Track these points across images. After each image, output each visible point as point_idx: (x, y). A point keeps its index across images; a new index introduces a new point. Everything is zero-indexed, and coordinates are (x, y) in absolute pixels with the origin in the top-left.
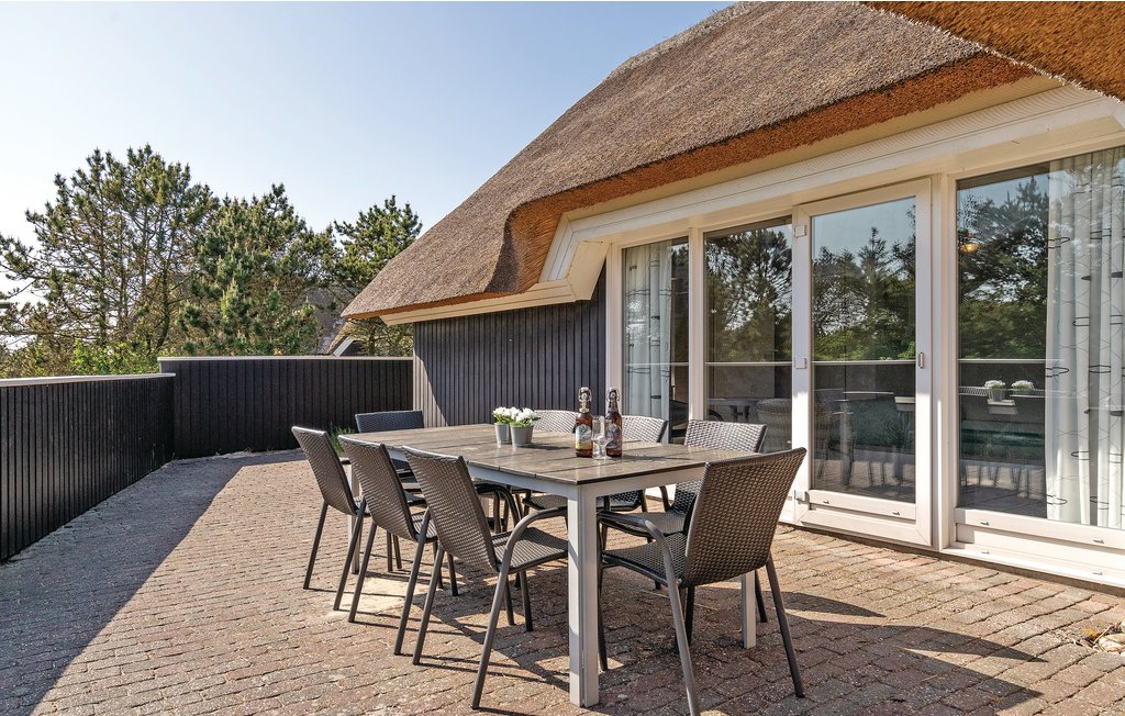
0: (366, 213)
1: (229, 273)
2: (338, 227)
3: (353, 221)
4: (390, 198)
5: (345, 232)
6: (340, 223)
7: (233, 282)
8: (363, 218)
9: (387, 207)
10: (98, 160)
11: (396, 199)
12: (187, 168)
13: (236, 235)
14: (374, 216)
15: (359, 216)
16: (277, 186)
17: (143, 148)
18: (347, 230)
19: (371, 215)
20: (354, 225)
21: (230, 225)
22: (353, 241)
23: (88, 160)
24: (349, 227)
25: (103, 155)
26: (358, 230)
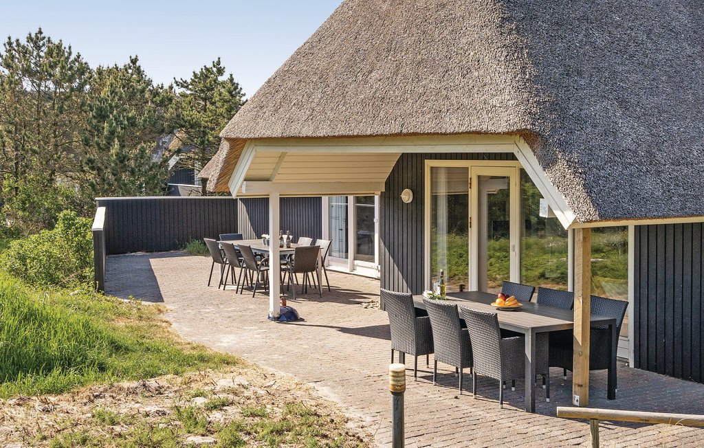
0: (198, 72)
1: (112, 133)
2: (176, 82)
3: (188, 78)
4: (216, 60)
5: (182, 86)
6: (178, 80)
7: (116, 140)
8: (195, 75)
9: (214, 66)
10: (10, 44)
11: (221, 60)
12: (70, 48)
13: (113, 104)
14: (205, 75)
15: (193, 74)
16: (133, 57)
17: (37, 31)
18: (183, 84)
19: (202, 73)
20: (189, 81)
21: (108, 96)
22: (189, 92)
23: (5, 45)
24: (185, 82)
25: (13, 40)
26: (192, 84)
